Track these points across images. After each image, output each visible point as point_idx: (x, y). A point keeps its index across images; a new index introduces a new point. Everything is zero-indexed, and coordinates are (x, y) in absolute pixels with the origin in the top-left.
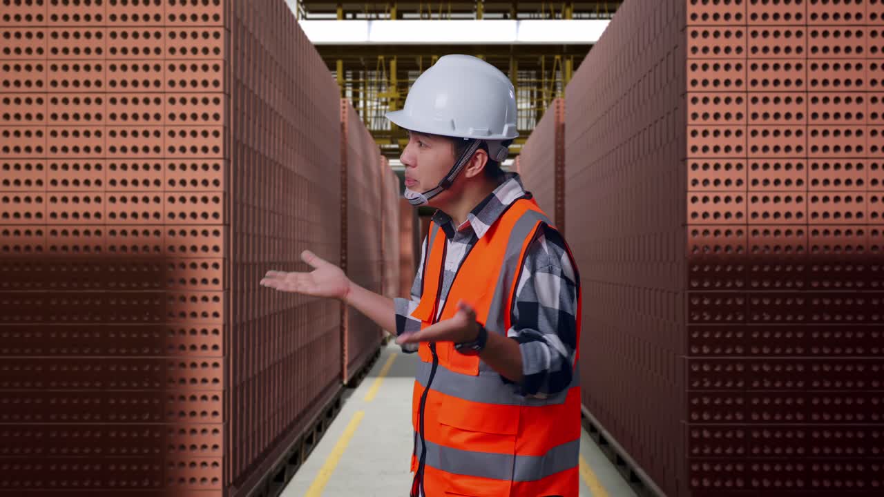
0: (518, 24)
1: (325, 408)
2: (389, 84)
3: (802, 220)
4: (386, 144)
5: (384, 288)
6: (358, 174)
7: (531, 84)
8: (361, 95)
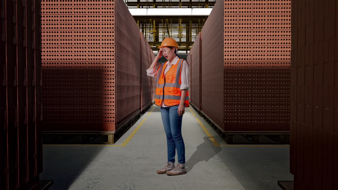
0: (192, 9)
1: (136, 116)
2: (153, 28)
3: (251, 60)
4: (152, 46)
5: (152, 89)
6: (145, 54)
7: (196, 28)
8: (144, 31)
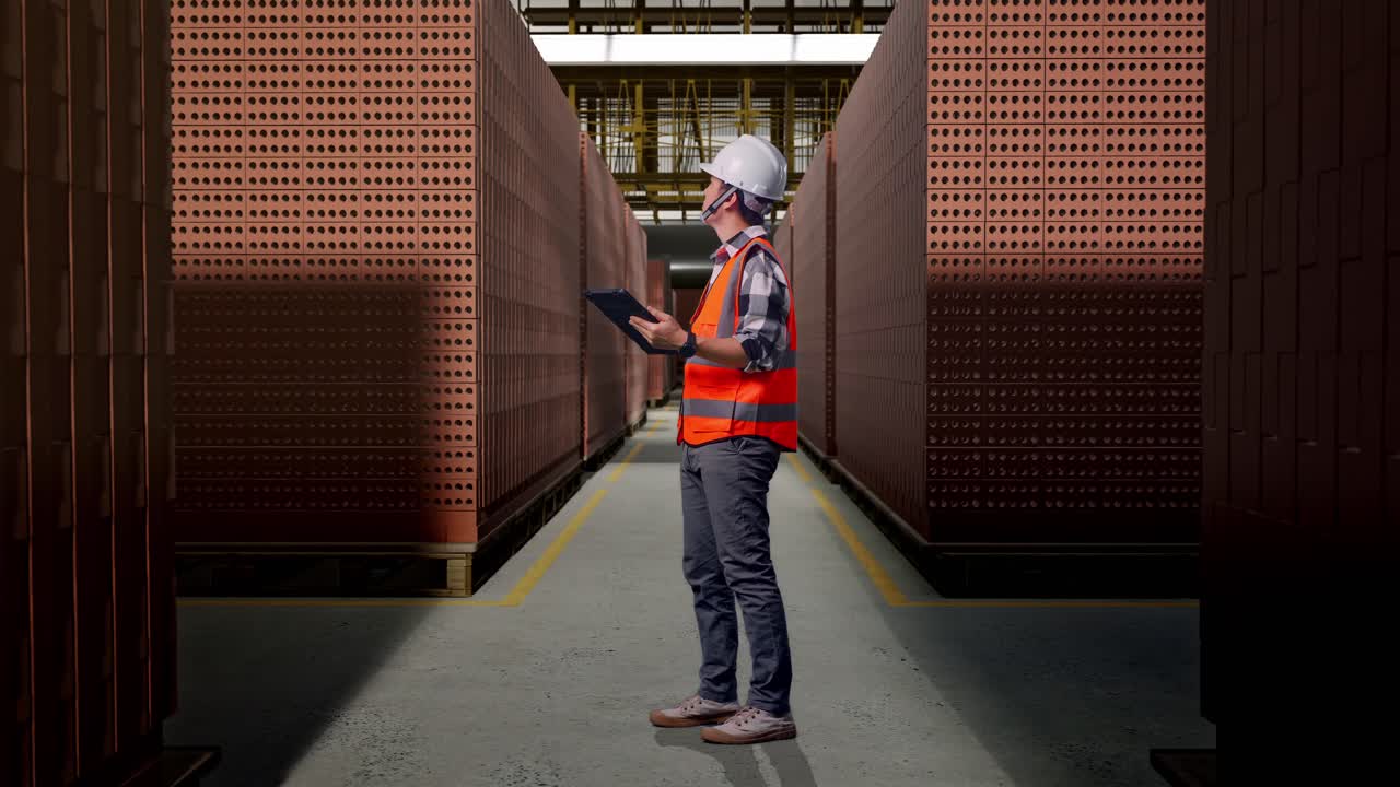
2: (634, 115)
3: (1039, 249)
4: (631, 190)
6: (599, 223)
